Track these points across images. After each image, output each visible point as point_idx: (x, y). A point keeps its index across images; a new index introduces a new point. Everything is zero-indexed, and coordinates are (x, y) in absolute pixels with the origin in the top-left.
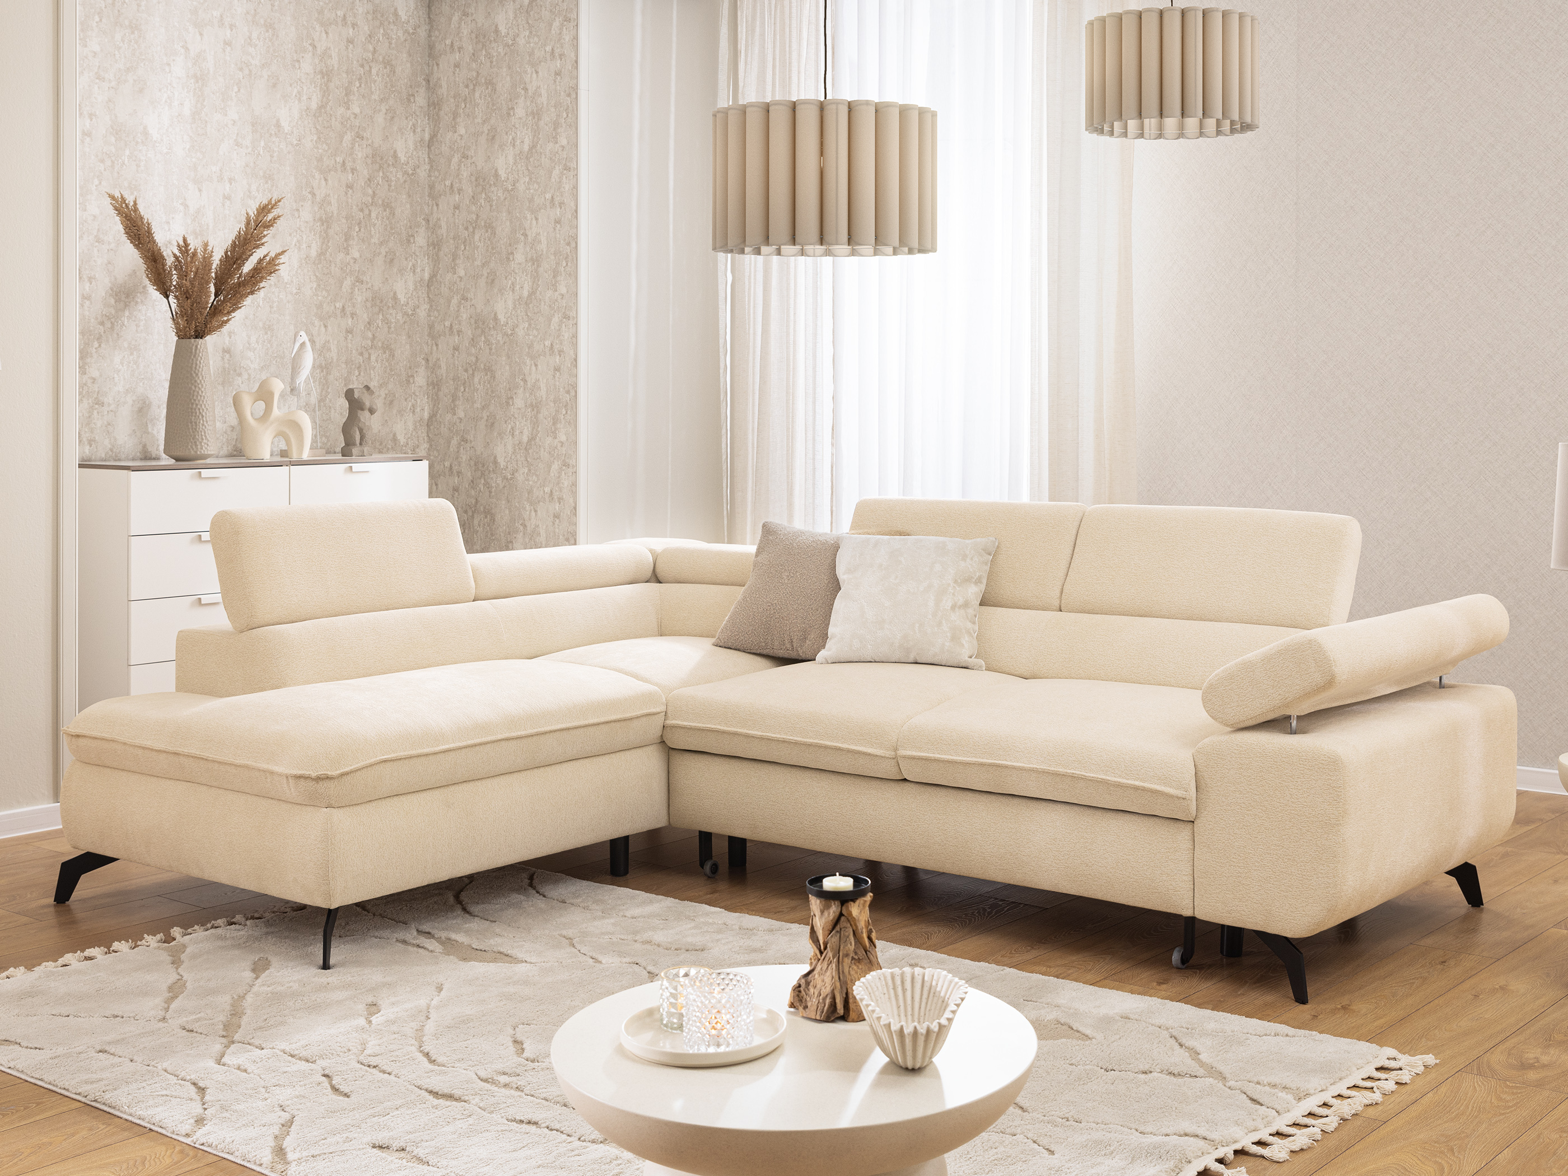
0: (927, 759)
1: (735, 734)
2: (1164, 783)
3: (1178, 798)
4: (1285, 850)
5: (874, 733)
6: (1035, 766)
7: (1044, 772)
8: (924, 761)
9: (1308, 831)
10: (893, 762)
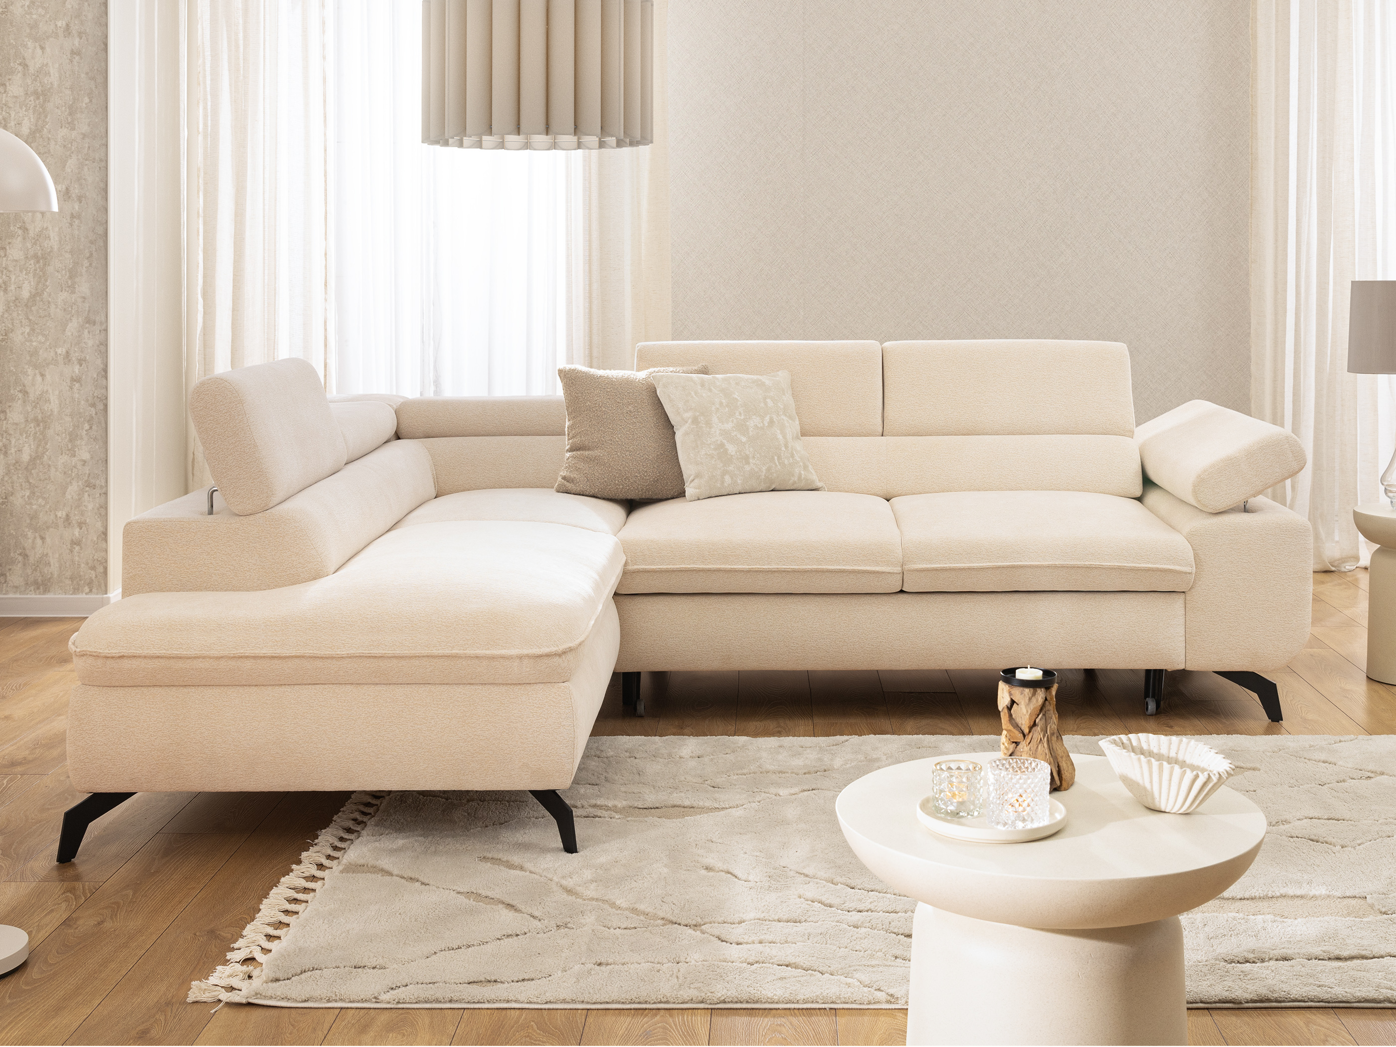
0: (936, 570)
1: (719, 570)
2: (1173, 563)
3: (1186, 573)
4: (1269, 603)
5: (878, 553)
6: (1050, 563)
7: (1055, 567)
8: (934, 572)
9: (1289, 586)
10: (899, 577)
